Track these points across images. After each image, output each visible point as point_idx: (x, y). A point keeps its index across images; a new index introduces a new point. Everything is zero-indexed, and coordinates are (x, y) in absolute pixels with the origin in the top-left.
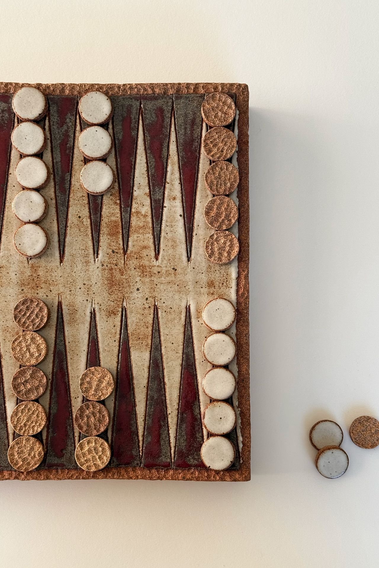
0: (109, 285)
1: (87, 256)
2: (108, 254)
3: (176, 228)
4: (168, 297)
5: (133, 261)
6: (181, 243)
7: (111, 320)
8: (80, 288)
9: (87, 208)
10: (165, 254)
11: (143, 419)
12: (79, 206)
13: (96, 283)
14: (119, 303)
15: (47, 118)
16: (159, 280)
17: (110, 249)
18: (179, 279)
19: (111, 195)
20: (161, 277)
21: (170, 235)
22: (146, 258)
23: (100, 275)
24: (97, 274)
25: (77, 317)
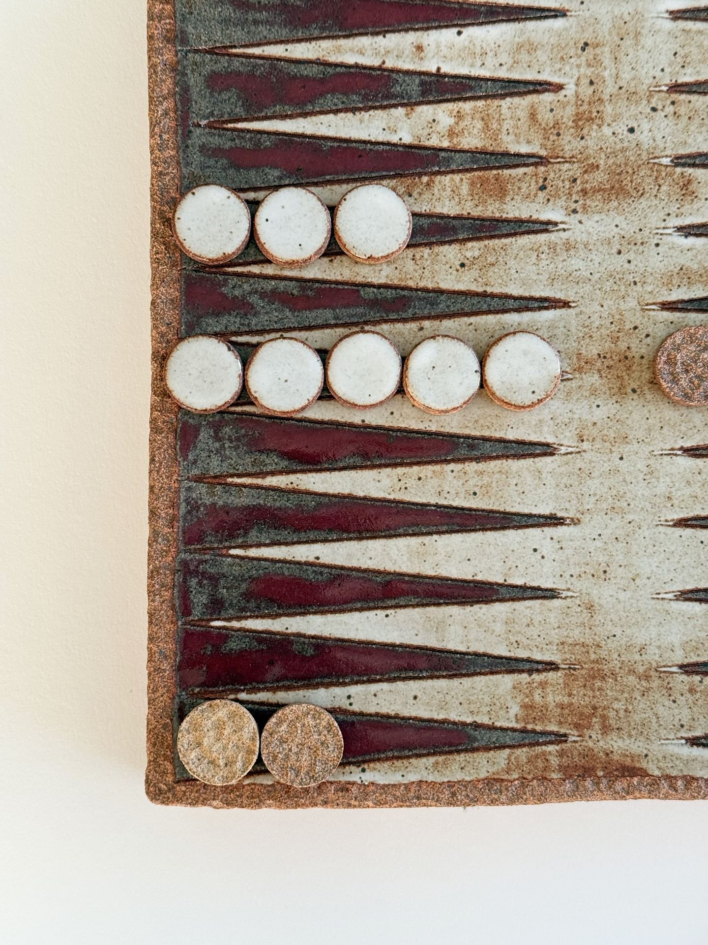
0: (620, 197)
1: (553, 248)
2: (548, 200)
3: (488, 45)
4: (650, 60)
5: (563, 142)
6: (523, 33)
7: (701, 191)
8: (629, 262)
9: (441, 248)
10: (548, 70)
12: (436, 267)
13: (617, 226)
14: (664, 174)
15: (234, 339)
16: (610, 82)
17: (536, 195)
18: (607, 37)
19: (410, 196)
20: (603, 77)
21: (504, 58)
22: (559, 112)
23: (597, 217)
24: (596, 225)
25: (696, 267)
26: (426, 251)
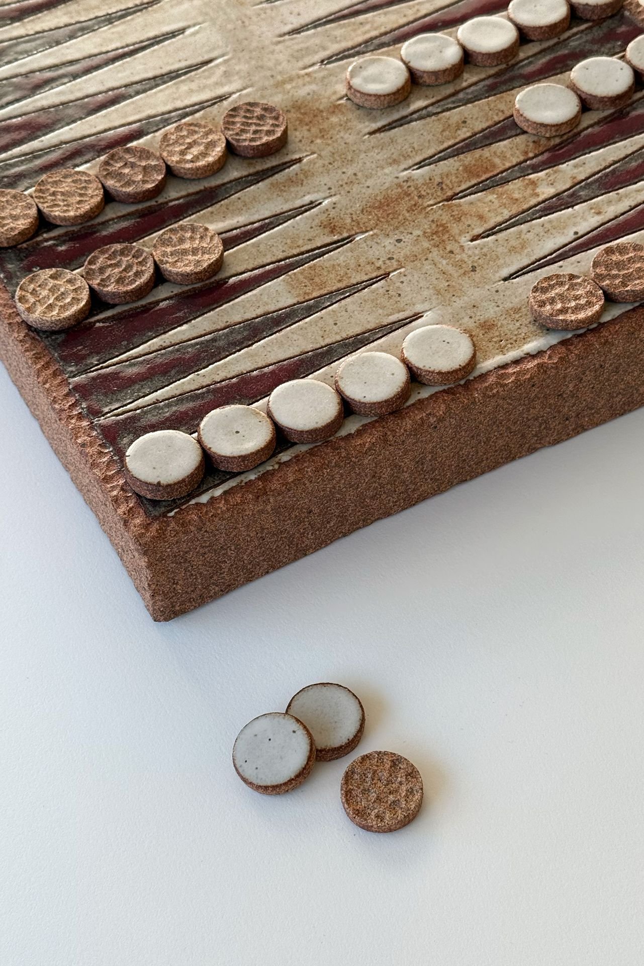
0: (378, 203)
1: (407, 157)
2: (430, 179)
3: (548, 237)
4: (416, 283)
5: (445, 214)
6: (528, 255)
7: (319, 231)
8: (344, 173)
9: (487, 124)
10: (491, 245)
11: (164, 345)
12: (481, 114)
13: (368, 187)
14: (355, 228)
16: (438, 259)
17: (442, 178)
18: (460, 281)
19: (534, 142)
20: (445, 259)
21: (530, 236)
22: (461, 226)
23: (387, 185)
24: (384, 181)
25: (292, 189)
26: (496, 119)
